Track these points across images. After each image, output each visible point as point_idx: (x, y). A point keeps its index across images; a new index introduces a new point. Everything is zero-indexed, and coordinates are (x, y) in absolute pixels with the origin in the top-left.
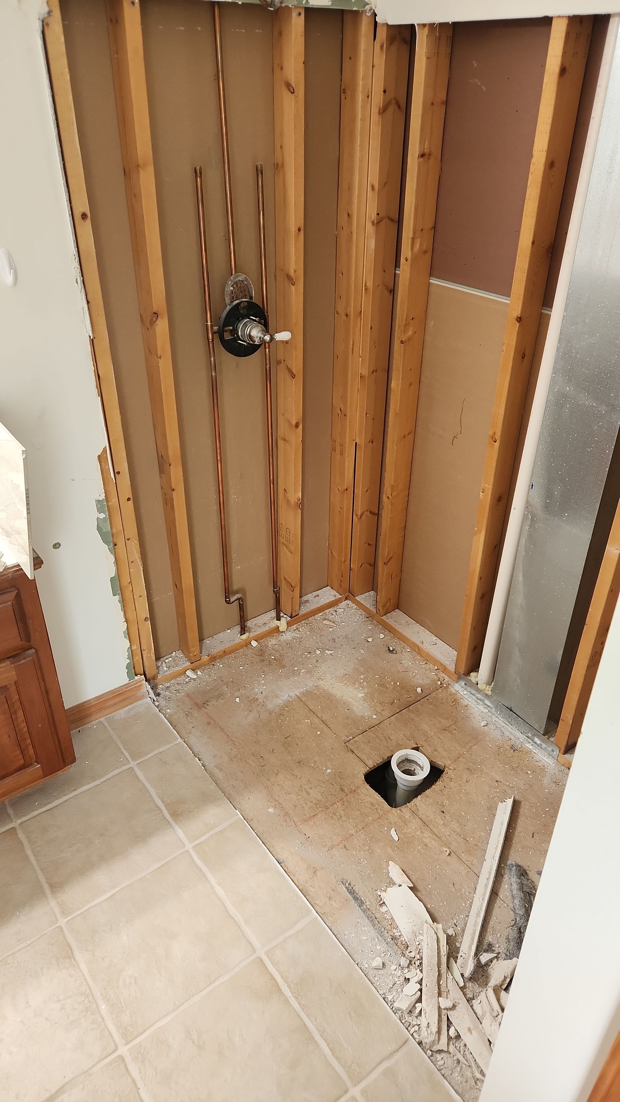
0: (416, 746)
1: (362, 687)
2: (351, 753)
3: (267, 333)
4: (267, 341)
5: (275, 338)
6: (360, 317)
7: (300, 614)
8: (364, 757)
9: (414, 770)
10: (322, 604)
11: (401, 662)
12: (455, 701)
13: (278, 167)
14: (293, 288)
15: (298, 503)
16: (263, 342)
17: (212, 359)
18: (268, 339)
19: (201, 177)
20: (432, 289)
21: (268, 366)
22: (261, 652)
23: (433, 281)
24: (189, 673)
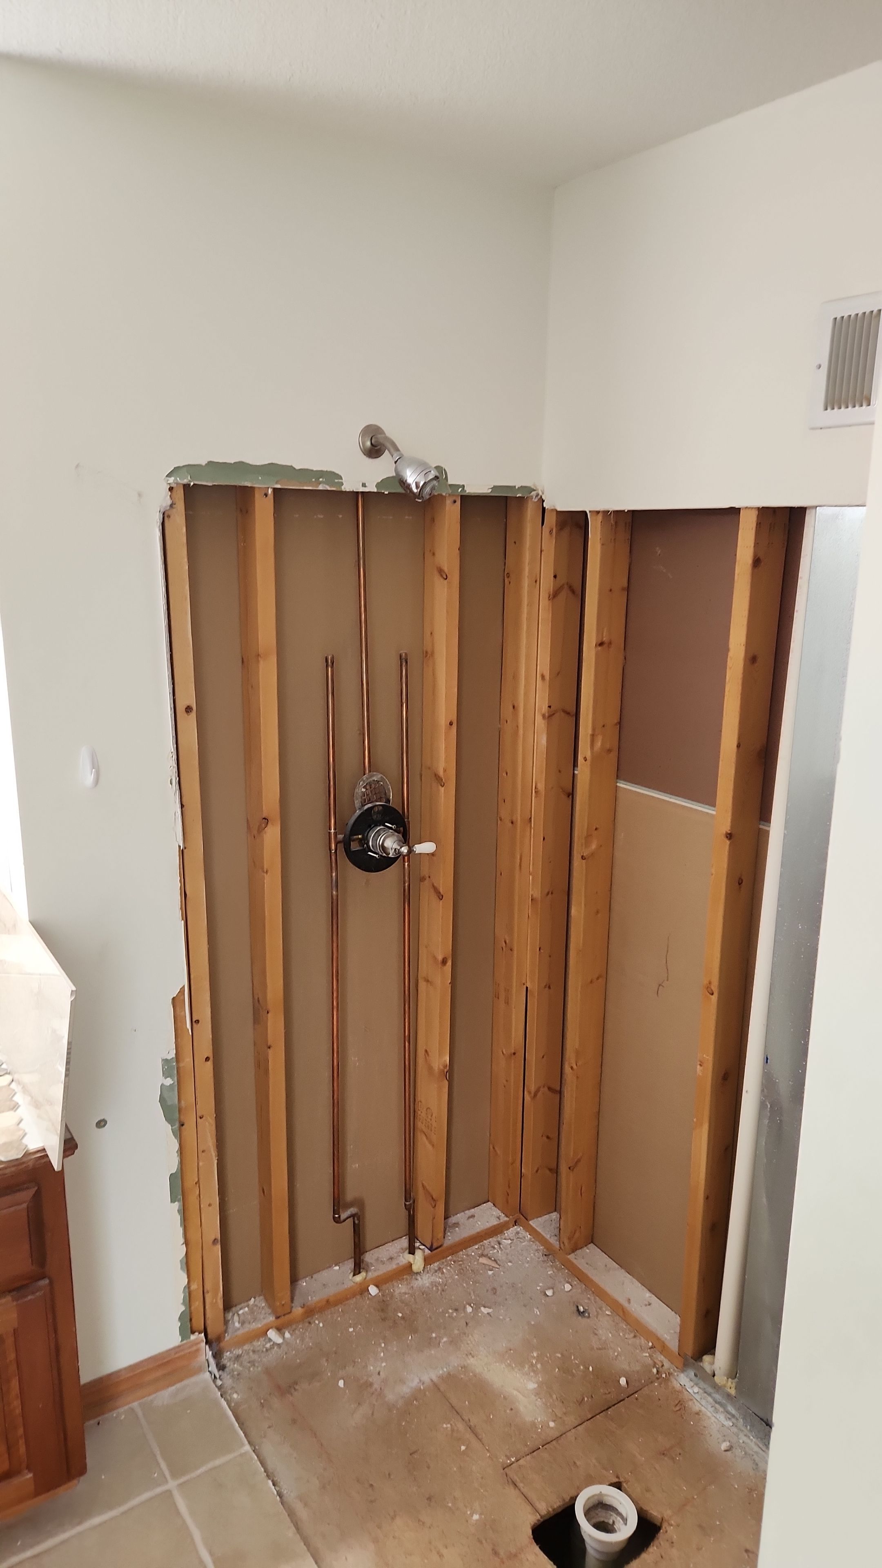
0: (617, 1480)
1: (534, 1371)
2: (512, 1487)
3: (404, 845)
4: (405, 854)
5: (415, 850)
6: (529, 825)
7: (445, 1245)
8: (532, 1496)
9: (614, 1522)
10: (478, 1230)
11: (596, 1331)
12: (680, 1404)
13: (427, 655)
14: (442, 789)
15: (444, 1071)
16: (399, 854)
17: (334, 874)
18: (406, 851)
19: (332, 667)
20: (620, 795)
21: (407, 884)
22: (383, 1305)
23: (621, 785)
24: (272, 1334)
